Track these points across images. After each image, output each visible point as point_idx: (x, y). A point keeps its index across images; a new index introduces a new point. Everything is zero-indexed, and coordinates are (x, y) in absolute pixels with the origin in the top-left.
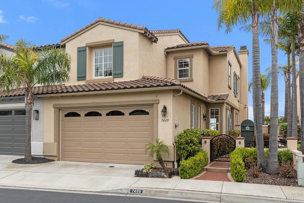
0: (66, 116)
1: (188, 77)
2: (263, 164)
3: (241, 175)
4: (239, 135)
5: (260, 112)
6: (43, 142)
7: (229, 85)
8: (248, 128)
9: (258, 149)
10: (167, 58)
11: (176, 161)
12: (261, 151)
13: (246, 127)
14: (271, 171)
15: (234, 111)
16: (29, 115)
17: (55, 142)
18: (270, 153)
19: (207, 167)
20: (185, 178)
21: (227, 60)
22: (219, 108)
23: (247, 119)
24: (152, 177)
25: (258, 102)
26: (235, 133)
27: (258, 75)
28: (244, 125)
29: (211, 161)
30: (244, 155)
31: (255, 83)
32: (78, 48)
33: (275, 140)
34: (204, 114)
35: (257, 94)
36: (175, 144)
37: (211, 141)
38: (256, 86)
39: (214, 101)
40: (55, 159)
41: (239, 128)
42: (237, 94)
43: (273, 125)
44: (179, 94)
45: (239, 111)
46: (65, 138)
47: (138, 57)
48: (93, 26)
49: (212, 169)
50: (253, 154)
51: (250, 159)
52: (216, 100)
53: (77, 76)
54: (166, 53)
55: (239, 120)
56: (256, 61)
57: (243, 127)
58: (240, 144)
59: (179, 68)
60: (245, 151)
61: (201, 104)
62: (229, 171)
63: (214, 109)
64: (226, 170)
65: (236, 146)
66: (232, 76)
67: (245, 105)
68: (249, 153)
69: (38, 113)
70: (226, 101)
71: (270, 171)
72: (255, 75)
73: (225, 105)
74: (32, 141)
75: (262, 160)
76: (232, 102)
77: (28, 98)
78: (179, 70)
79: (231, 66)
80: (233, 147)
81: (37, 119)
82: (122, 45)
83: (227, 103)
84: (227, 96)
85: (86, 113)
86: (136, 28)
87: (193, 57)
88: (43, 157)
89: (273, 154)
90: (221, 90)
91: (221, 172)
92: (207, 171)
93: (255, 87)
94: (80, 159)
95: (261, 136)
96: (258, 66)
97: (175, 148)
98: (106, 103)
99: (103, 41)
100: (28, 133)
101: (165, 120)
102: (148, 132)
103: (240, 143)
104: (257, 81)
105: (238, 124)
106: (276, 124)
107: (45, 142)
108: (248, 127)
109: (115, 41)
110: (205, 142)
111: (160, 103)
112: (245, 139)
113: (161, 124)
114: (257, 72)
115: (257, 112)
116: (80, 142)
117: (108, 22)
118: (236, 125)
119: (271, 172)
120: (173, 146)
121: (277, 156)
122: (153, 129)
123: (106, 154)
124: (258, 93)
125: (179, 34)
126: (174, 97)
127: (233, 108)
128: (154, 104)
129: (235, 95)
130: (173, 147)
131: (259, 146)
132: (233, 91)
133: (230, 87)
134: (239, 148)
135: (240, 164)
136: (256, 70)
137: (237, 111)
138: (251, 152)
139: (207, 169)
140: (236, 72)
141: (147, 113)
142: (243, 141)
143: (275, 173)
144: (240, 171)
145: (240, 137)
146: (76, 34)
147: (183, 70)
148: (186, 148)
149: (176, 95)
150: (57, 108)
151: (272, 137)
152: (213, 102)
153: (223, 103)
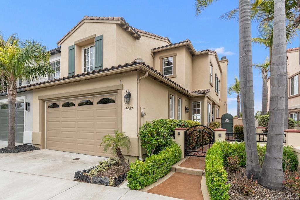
0: (49, 107)
1: (172, 73)
2: (256, 170)
3: (222, 194)
4: (219, 126)
5: (250, 92)
6: (32, 132)
7: (210, 82)
8: (227, 121)
9: (248, 147)
10: (154, 59)
11: (140, 155)
12: (252, 150)
13: (226, 120)
14: (271, 183)
15: (215, 107)
16: (11, 106)
17: (40, 132)
18: (268, 155)
19: (176, 166)
20: (135, 189)
21: (208, 59)
22: (200, 102)
23: (226, 113)
24: (94, 182)
25: (248, 76)
26: (216, 124)
27: (247, 36)
28: (224, 118)
29: (186, 155)
30: (226, 152)
31: (244, 49)
32: (69, 47)
33: (279, 135)
34: (186, 107)
35: (247, 65)
36: (139, 136)
37: (185, 133)
38: (245, 53)
39: (195, 94)
40: (40, 147)
41: (220, 121)
42: (218, 93)
43: (276, 109)
44: (144, 76)
45: (219, 107)
46: (49, 128)
47: (115, 48)
48: (79, 25)
49: (182, 170)
50: (238, 150)
51: (234, 159)
52: (197, 94)
53: (69, 72)
54: (152, 53)
55: (219, 114)
56: (245, 16)
57: (223, 119)
58: (221, 137)
59: (164, 66)
60: (226, 147)
61: (182, 97)
62: (204, 175)
63: (196, 102)
64: (200, 172)
65: (216, 139)
66: (213, 75)
67: (225, 103)
68: (232, 149)
69: (29, 105)
70: (207, 95)
71: (269, 184)
72: (243, 38)
73: (206, 99)
74: (26, 131)
75: (254, 163)
76: (214, 98)
77: (10, 90)
78: (164, 68)
79: (212, 67)
80: (212, 140)
81: (28, 110)
82: (101, 38)
83: (208, 97)
84: (208, 91)
85: (63, 104)
86: (113, 20)
87: (176, 56)
88: (33, 145)
89: (275, 156)
90: (203, 86)
91: (193, 174)
92: (175, 171)
93: (244, 55)
94: (59, 148)
95: (252, 127)
96: (248, 23)
97: (140, 140)
98: (76, 92)
99: (87, 38)
100: (10, 123)
101: (129, 109)
102: (114, 122)
103: (220, 135)
104: (247, 46)
105: (219, 118)
106: (281, 108)
107: (34, 131)
108: (227, 119)
109: (97, 36)
110: (179, 134)
111: (124, 88)
112: (226, 131)
113: (125, 112)
114: (247, 31)
115: (246, 92)
116: (59, 132)
117: (90, 19)
118: (217, 118)
119: (272, 185)
120: (137, 138)
121: (282, 159)
122: (118, 119)
123: (79, 144)
124: (248, 63)
125: (167, 41)
126: (139, 80)
127: (214, 104)
128: (118, 90)
129: (217, 94)
130: (137, 140)
131: (249, 142)
132: (215, 89)
133: (211, 84)
134: (219, 141)
135: (220, 174)
136: (245, 29)
137: (218, 107)
138: (235, 148)
139: (175, 169)
140: (217, 74)
141: (113, 101)
142: (223, 134)
143: (279, 188)
144: (220, 186)
145: (220, 129)
146: (68, 34)
147: (168, 67)
148: (151, 142)
149: (140, 78)
150: (41, 100)
151: (274, 129)
152: (194, 96)
153: (204, 96)
